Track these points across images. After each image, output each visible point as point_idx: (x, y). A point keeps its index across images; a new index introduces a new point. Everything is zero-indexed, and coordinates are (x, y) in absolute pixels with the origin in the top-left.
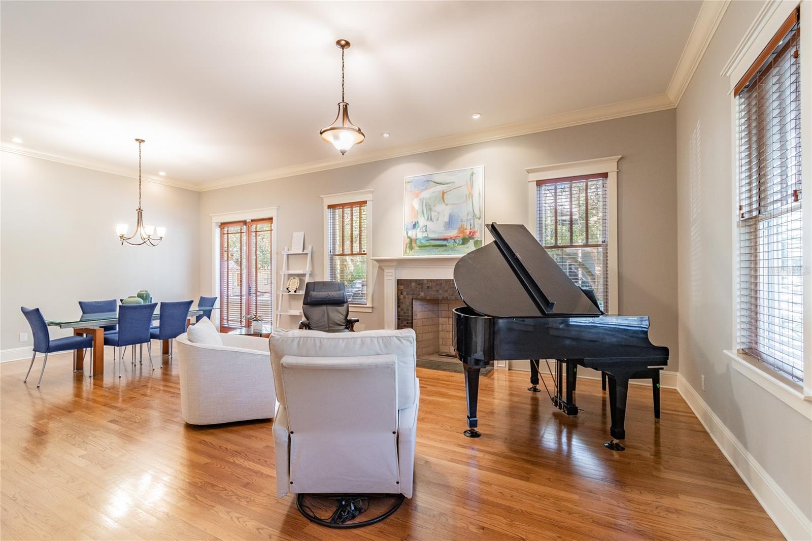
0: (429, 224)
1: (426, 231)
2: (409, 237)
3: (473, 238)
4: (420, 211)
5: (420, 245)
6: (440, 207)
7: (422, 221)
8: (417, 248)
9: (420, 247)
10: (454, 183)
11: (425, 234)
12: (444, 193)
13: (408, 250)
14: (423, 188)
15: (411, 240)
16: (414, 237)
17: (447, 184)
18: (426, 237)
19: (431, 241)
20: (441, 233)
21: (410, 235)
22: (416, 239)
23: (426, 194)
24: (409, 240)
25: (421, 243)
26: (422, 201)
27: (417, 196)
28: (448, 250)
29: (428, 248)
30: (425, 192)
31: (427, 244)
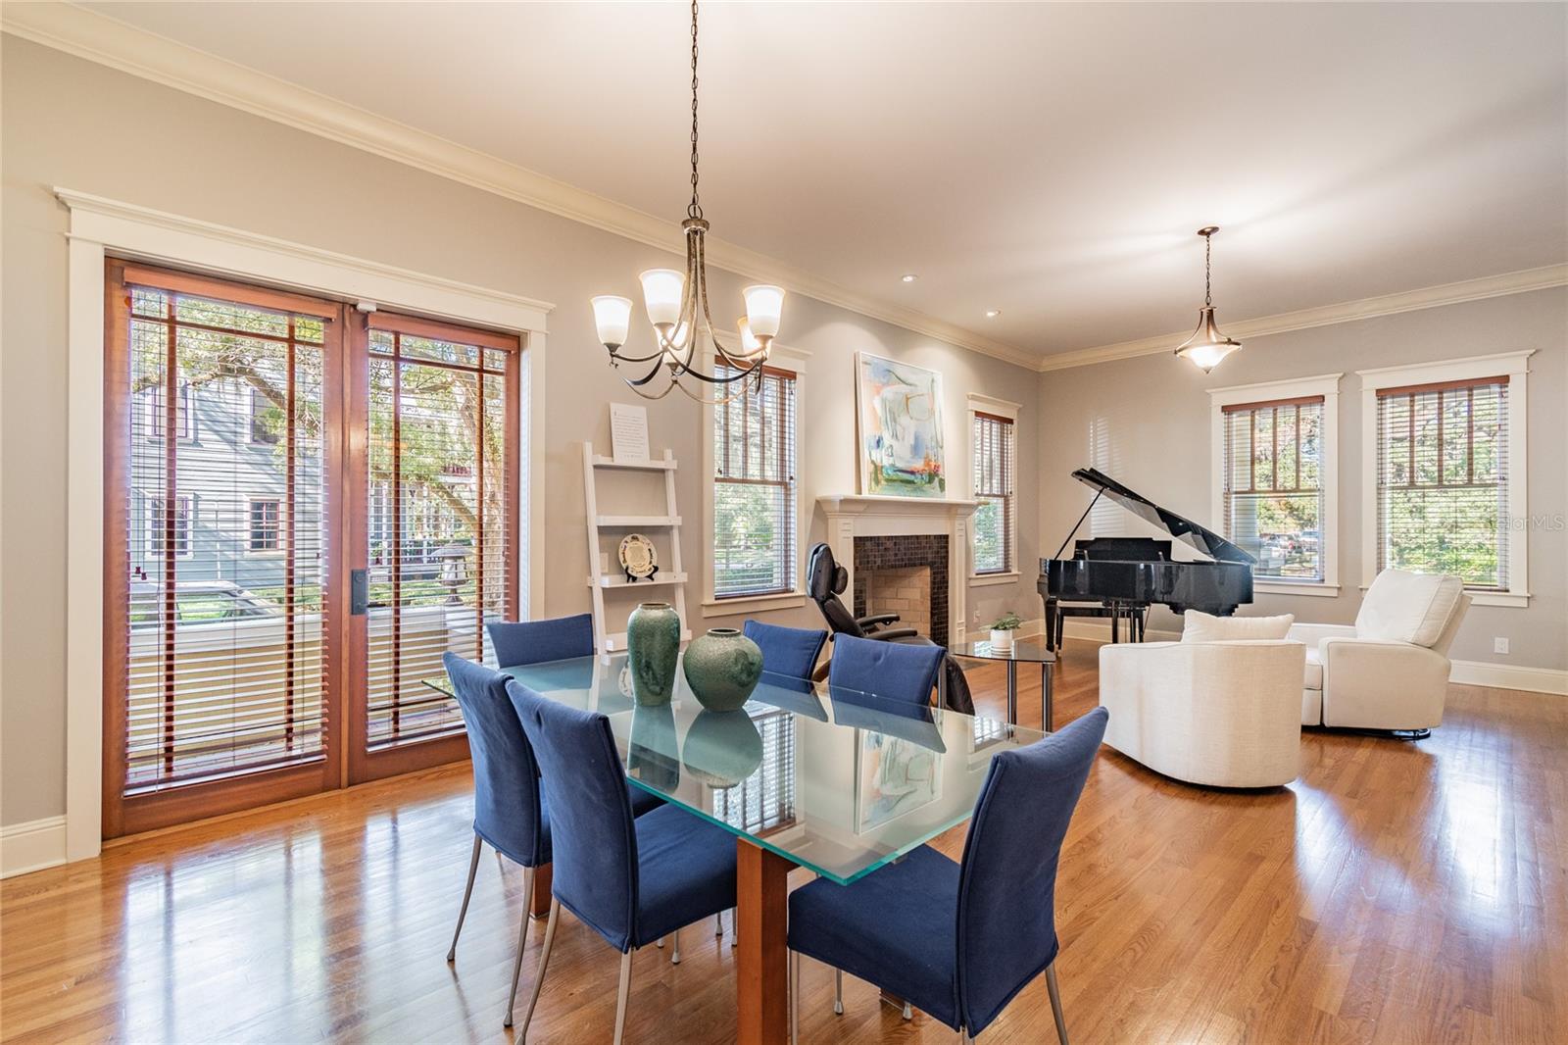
0: (894, 443)
1: (892, 455)
2: (873, 462)
3: (937, 475)
4: (883, 419)
5: (887, 477)
6: (904, 420)
7: (887, 440)
8: (883, 482)
9: (887, 480)
10: (916, 386)
11: (891, 460)
12: (907, 399)
13: (873, 483)
14: (885, 381)
15: (876, 466)
16: (878, 463)
17: (910, 385)
18: (893, 465)
19: (899, 474)
20: (908, 462)
21: (874, 458)
22: (882, 467)
23: (889, 392)
24: (873, 466)
25: (889, 475)
26: (884, 401)
27: (878, 393)
28: (915, 490)
29: (896, 484)
30: (889, 388)
31: (895, 478)
